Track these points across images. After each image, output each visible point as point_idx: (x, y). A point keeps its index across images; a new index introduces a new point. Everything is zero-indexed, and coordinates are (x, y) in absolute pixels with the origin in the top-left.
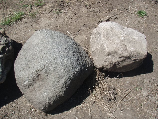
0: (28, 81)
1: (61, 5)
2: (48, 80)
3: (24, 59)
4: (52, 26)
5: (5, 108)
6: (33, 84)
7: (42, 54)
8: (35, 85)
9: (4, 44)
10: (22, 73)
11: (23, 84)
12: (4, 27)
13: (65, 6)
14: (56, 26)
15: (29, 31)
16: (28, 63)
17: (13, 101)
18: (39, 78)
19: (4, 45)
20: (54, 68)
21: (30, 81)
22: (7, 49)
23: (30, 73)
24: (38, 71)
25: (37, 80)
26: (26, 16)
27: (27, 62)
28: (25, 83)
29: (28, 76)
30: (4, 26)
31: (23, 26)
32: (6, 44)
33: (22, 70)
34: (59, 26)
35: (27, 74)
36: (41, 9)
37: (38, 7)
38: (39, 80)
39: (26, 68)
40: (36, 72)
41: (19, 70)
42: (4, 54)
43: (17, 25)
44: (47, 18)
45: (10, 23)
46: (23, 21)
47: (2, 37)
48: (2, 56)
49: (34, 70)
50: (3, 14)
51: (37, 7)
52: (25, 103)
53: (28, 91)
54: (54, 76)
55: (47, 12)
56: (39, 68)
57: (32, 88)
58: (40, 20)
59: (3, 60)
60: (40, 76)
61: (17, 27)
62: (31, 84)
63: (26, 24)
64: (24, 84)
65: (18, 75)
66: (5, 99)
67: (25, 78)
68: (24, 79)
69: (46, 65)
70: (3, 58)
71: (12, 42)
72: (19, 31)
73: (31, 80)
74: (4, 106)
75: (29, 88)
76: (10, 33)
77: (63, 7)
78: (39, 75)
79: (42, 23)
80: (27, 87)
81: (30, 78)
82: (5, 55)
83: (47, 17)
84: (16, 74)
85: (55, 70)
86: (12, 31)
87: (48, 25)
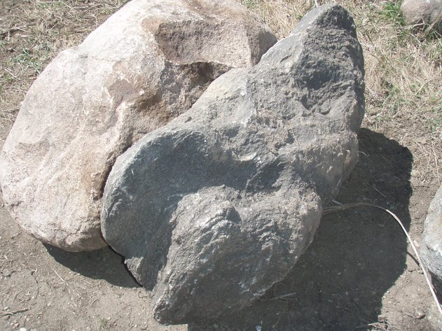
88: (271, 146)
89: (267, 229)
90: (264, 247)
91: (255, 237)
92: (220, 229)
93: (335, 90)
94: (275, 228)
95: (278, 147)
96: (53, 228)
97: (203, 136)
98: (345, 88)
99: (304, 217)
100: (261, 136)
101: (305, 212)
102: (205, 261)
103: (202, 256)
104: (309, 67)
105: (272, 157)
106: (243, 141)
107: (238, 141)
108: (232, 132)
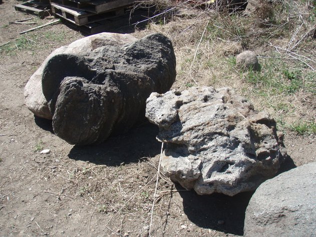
0: (262, 214)
2: (291, 231)
3: (280, 183)
5: (208, 233)
6: (267, 222)
7: (310, 192)
8: (267, 227)
9: (268, 149)
10: (263, 198)
11: (253, 214)
12: (291, 133)
16: (281, 191)
17: (226, 233)
18: (281, 220)
19: (268, 151)
20: (313, 220)
21: (266, 216)
22: (269, 158)
23: (274, 204)
24: (287, 209)
25: (276, 221)
27: (280, 189)
28: (257, 215)
29: (267, 207)
30: (292, 131)
32: (271, 151)
33: (266, 195)
35: (268, 204)
38: (279, 223)
39: (273, 195)
40: (283, 209)
41: (262, 193)
42: (258, 161)
43: (313, 140)
45: (303, 131)
47: (273, 138)
48: (254, 161)
49: (282, 205)
50: (301, 114)
53: (253, 229)
54: (305, 232)
56: (291, 206)
57: (261, 228)
59: (252, 167)
60: (283, 219)
61: (311, 143)
62: (263, 221)
65: (256, 198)
66: (219, 222)
67: (261, 207)
68: (259, 208)
69: (305, 208)
70: (253, 166)
71: (284, 155)
72: (309, 149)
73: (268, 216)
74: (210, 230)
75: (257, 225)
76: (293, 145)
78: (283, 216)
80: (255, 222)
81: (268, 211)
82: (260, 164)
84: (254, 195)
85: (311, 223)
86: (297, 144)
88: (104, 67)
89: (92, 92)
90: (90, 99)
91: (87, 94)
92: (73, 85)
93: (147, 62)
94: (95, 92)
95: (106, 68)
96: (35, 103)
97: (77, 58)
98: (152, 62)
99: (107, 91)
100: (101, 64)
101: (109, 90)
102: (67, 97)
103: (66, 95)
104: (135, 50)
105: (103, 71)
106: (94, 64)
107: (92, 64)
108: (91, 61)
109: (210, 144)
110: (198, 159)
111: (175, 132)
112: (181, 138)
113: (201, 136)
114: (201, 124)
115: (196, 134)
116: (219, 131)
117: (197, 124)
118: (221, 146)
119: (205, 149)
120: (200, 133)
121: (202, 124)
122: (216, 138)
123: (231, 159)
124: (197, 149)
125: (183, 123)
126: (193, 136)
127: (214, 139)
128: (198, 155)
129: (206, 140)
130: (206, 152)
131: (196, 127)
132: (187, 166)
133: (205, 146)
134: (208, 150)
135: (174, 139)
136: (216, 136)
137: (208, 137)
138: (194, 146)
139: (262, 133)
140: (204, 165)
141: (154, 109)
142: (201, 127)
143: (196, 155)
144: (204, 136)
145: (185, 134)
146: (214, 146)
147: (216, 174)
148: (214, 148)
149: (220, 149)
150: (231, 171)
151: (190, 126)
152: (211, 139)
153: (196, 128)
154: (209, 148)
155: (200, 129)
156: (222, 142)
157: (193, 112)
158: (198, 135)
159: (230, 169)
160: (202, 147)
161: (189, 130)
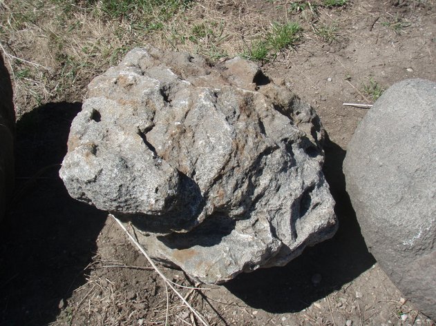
0: (419, 237)
1: (398, 4)
3: (393, 169)
4: (390, 66)
6: (433, 243)
10: (400, 211)
11: (401, 243)
13: (411, 7)
14: (403, 66)
15: (329, 79)
16: (410, 182)
19: (312, 124)
21: (428, 236)
22: (319, 136)
23: (427, 211)
26: (307, 36)
27: (406, 179)
28: (410, 243)
29: (420, 222)
31: (306, 65)
33: (397, 203)
34: (411, 68)
35: (417, 216)
36: (345, 17)
37: (333, 11)
39: (407, 196)
41: (388, 203)
43: (287, 61)
44: (369, 41)
45: (266, 54)
46: (300, 49)
47: (300, 99)
51: (330, 8)
52: (374, 296)
53: (415, 266)
55: (362, 24)
57: (427, 256)
58: (350, 49)
61: (290, 67)
62: (427, 245)
63: (312, 59)
64: (404, 244)
65: (385, 217)
67: (410, 227)
68: (407, 231)
72: (297, 78)
73: (430, 233)
75: (418, 256)
77: (405, 11)
79: (359, 58)
81: (426, 227)
83: (367, 38)
87: (377, 64)
109: (264, 180)
110: (257, 221)
111: (193, 205)
112: (210, 207)
113: (243, 178)
114: (227, 157)
115: (232, 182)
116: (262, 148)
117: (223, 161)
118: (281, 171)
119: (260, 196)
120: (238, 174)
121: (230, 154)
122: (265, 164)
123: (308, 183)
124: (247, 205)
125: (192, 177)
126: (230, 188)
127: (263, 168)
128: (253, 213)
129: (253, 179)
130: (263, 201)
131: (223, 168)
132: (256, 248)
133: (258, 191)
134: (266, 194)
135: (201, 217)
136: (263, 160)
137: (253, 172)
138: (240, 204)
139: (287, 102)
140: (274, 223)
141: (124, 189)
142: (233, 163)
143: (249, 217)
144: (246, 174)
145: (212, 195)
146: (271, 180)
147: (301, 223)
148: (274, 184)
149: (282, 177)
150: (318, 201)
151: (213, 175)
152: (260, 172)
153: (226, 169)
154: (265, 189)
155: (233, 168)
156: (279, 164)
157: (187, 141)
158: (237, 181)
159: (314, 199)
160: (253, 198)
161: (215, 183)
